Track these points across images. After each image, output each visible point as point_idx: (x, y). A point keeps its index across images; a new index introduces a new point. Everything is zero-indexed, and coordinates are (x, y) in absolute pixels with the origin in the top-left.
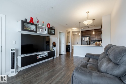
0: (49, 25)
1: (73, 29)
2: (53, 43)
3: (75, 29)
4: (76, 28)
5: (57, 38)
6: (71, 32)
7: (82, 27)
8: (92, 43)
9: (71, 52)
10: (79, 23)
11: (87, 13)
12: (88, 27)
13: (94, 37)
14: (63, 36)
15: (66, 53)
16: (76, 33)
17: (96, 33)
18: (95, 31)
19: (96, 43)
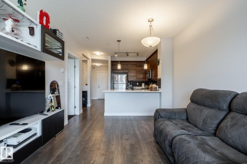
0: (45, 18)
1: (95, 54)
2: (51, 86)
3: (99, 55)
4: (102, 53)
5: (62, 70)
6: (91, 60)
7: (116, 53)
8: (131, 86)
9: (91, 107)
10: (118, 41)
11: (149, 21)
12: (127, 54)
13: (134, 76)
14: (75, 67)
15: (82, 111)
16: (97, 64)
17: (137, 68)
18: (136, 65)
19: (150, 86)
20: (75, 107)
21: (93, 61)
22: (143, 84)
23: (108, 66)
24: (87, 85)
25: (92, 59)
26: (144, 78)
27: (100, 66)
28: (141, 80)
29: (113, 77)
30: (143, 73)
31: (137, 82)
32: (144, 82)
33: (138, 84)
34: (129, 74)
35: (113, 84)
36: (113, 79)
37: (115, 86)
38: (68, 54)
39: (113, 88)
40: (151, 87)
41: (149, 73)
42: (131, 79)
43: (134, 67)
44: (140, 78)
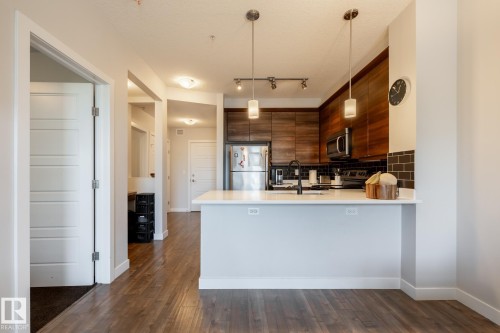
10: (250, 16)
12: (273, 83)
13: (289, 151)
14: (95, 112)
15: (125, 264)
16: (187, 121)
17: (298, 129)
18: (292, 119)
19: (371, 181)
20: (95, 256)
21: (175, 107)
22: (313, 174)
23: (215, 127)
24: (153, 175)
25: (169, 101)
26: (314, 157)
27: (196, 127)
28: (306, 162)
29: (230, 153)
30: (312, 143)
31: (296, 167)
32: (314, 168)
33: (297, 172)
34: (275, 146)
35: (231, 171)
36: (228, 159)
37: (236, 178)
38: (33, 37)
39: (229, 186)
40: (377, 187)
41: (342, 141)
42: (278, 159)
43: (290, 126)
44: (303, 157)
